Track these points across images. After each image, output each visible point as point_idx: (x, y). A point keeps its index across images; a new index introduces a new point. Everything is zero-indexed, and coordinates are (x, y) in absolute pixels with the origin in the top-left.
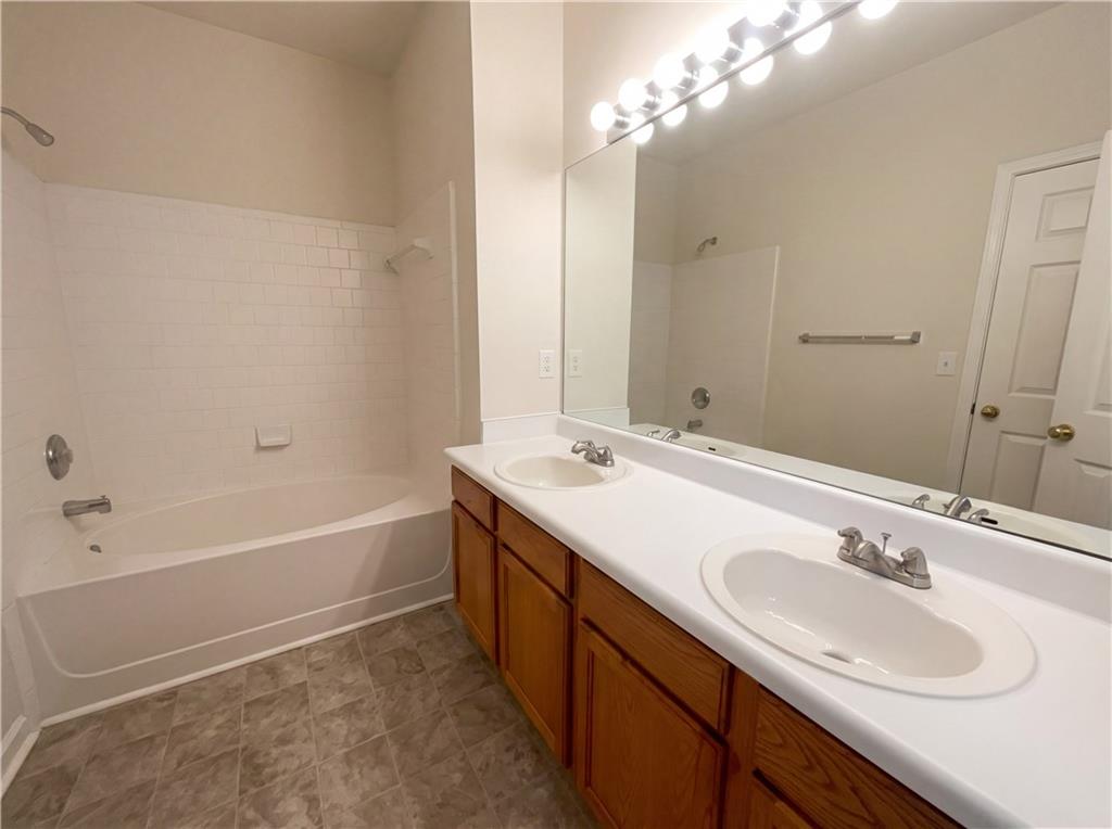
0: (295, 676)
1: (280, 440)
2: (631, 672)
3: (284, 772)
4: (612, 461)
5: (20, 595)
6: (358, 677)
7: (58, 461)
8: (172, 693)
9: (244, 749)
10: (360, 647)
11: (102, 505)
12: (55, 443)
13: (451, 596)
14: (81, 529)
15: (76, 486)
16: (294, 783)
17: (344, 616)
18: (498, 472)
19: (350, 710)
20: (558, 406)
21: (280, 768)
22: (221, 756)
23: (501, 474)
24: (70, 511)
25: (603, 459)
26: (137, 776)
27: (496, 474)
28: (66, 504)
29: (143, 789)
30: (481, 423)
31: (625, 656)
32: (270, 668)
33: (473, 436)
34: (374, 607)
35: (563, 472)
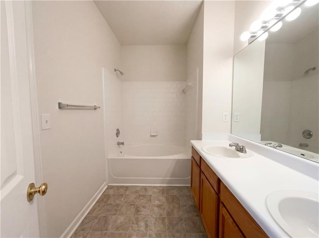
0: (150, 193)
1: (155, 134)
2: (235, 228)
3: (143, 214)
4: (246, 151)
5: (108, 158)
6: (163, 199)
7: (118, 134)
8: (127, 187)
9: (137, 205)
10: (164, 191)
11: (123, 144)
12: (118, 130)
13: (190, 185)
14: (120, 147)
15: (120, 139)
16: (144, 219)
17: (163, 182)
18: (203, 149)
19: (159, 206)
20: (230, 131)
21: (142, 213)
22: (132, 205)
23: (203, 150)
24: (119, 144)
25: (241, 149)
26: (118, 202)
27: (202, 149)
28: (118, 142)
29: (118, 205)
30: (202, 134)
31: (234, 221)
32: (145, 189)
33: (199, 137)
34: (170, 182)
35: (226, 152)
